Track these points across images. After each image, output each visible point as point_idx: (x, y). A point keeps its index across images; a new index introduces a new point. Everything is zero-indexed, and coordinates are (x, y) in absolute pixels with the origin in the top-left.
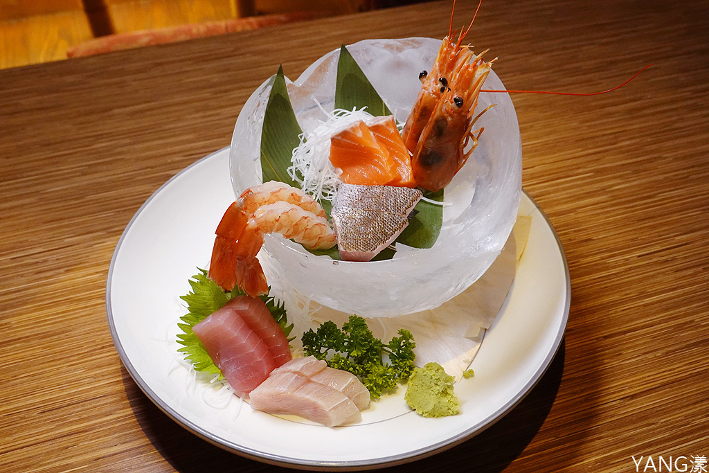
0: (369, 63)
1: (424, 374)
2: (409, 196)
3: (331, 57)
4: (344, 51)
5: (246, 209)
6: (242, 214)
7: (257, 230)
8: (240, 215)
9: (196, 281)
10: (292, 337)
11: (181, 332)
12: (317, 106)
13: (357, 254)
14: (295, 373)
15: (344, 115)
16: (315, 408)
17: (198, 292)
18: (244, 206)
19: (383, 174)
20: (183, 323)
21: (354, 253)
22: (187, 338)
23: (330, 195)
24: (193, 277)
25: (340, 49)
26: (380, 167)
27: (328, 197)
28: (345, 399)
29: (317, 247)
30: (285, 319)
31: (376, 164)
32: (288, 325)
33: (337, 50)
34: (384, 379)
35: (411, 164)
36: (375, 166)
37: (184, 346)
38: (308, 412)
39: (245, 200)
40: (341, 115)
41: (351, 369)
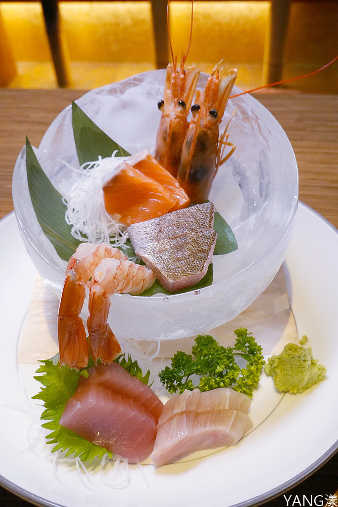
0: (97, 113)
1: (291, 356)
2: (206, 211)
3: (64, 117)
4: (75, 107)
5: (80, 278)
6: (79, 284)
7: (104, 294)
8: (77, 287)
9: (41, 374)
10: (151, 384)
11: (49, 432)
12: (65, 165)
13: (187, 280)
14: (182, 413)
15: (95, 166)
16: (215, 435)
17: (48, 385)
18: (78, 277)
19: (164, 203)
20: (47, 421)
21: (185, 280)
22: (57, 434)
23: (118, 241)
24: (38, 372)
25: (71, 106)
26: (158, 197)
27: (117, 243)
28: (235, 413)
29: (144, 290)
30: (139, 370)
31: (153, 196)
32: (144, 374)
33: (68, 108)
34: (252, 379)
35: (181, 185)
36: (152, 198)
37: (55, 445)
38: (208, 442)
39: (76, 270)
40: (92, 167)
41: (222, 384)
